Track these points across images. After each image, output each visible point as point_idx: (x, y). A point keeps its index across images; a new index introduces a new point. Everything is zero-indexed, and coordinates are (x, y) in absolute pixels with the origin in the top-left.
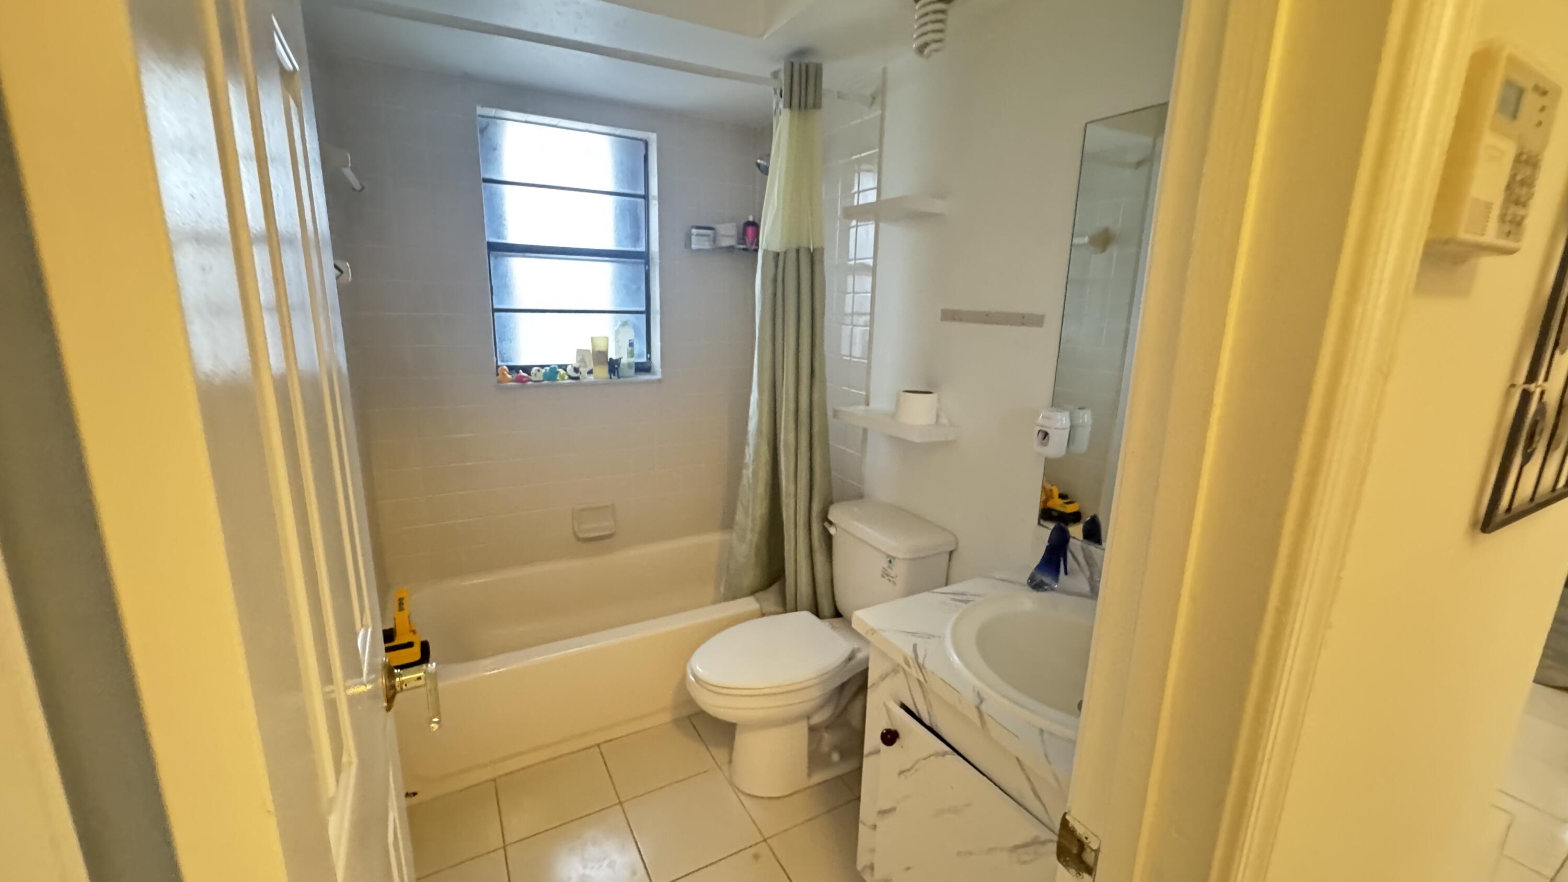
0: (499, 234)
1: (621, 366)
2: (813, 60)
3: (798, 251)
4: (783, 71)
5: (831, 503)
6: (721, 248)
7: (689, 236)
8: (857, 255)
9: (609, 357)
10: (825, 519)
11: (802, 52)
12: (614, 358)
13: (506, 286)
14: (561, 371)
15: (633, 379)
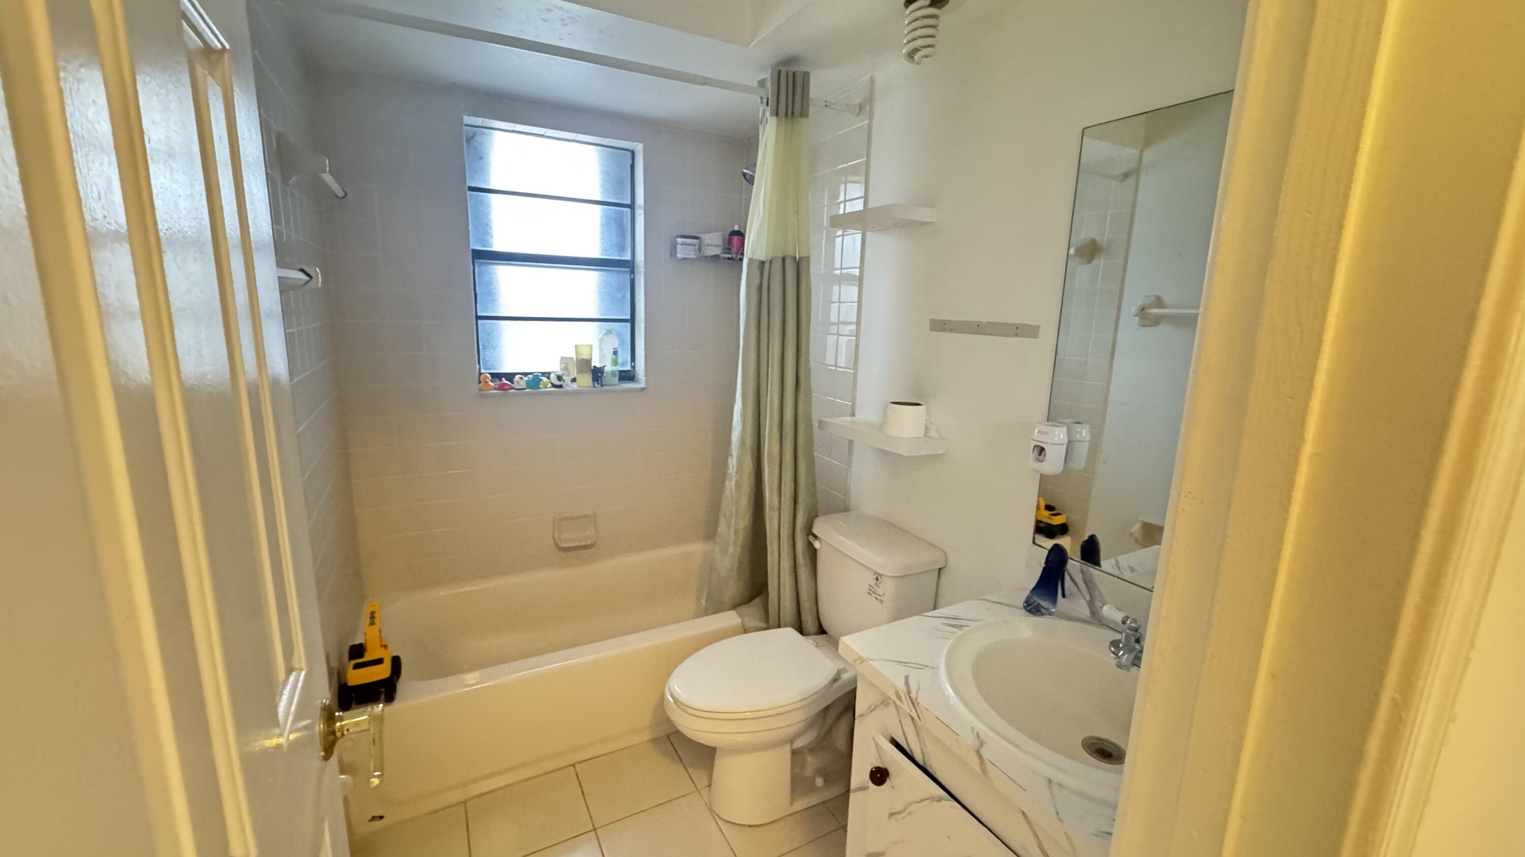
0: (485, 242)
1: (605, 374)
2: (800, 68)
3: (784, 259)
4: (769, 79)
5: (817, 516)
6: (707, 257)
7: (674, 246)
8: (843, 265)
9: (593, 365)
10: (809, 531)
11: (789, 61)
12: (598, 366)
13: (491, 294)
14: (545, 379)
15: (616, 387)
